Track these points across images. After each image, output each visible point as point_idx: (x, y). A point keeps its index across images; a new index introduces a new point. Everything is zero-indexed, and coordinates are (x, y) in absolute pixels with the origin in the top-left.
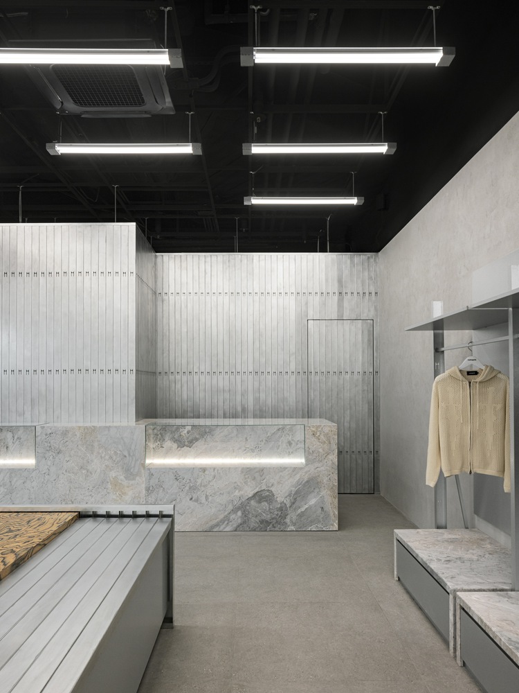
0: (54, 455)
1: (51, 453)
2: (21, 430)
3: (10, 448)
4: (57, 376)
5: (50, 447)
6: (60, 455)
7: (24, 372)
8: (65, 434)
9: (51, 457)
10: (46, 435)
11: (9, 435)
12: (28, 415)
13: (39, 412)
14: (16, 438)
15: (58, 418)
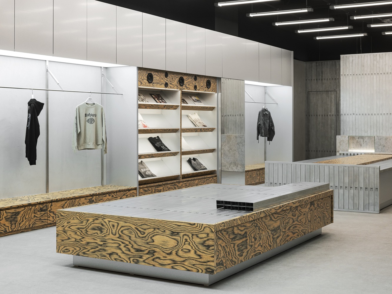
0: (382, 147)
1: (381, 147)
2: (367, 138)
3: (362, 145)
4: (381, 116)
5: (380, 144)
6: (384, 148)
7: (367, 115)
8: (386, 139)
9: (381, 148)
10: (379, 139)
11: (362, 140)
12: (369, 132)
13: (373, 131)
14: (364, 141)
15: (381, 133)
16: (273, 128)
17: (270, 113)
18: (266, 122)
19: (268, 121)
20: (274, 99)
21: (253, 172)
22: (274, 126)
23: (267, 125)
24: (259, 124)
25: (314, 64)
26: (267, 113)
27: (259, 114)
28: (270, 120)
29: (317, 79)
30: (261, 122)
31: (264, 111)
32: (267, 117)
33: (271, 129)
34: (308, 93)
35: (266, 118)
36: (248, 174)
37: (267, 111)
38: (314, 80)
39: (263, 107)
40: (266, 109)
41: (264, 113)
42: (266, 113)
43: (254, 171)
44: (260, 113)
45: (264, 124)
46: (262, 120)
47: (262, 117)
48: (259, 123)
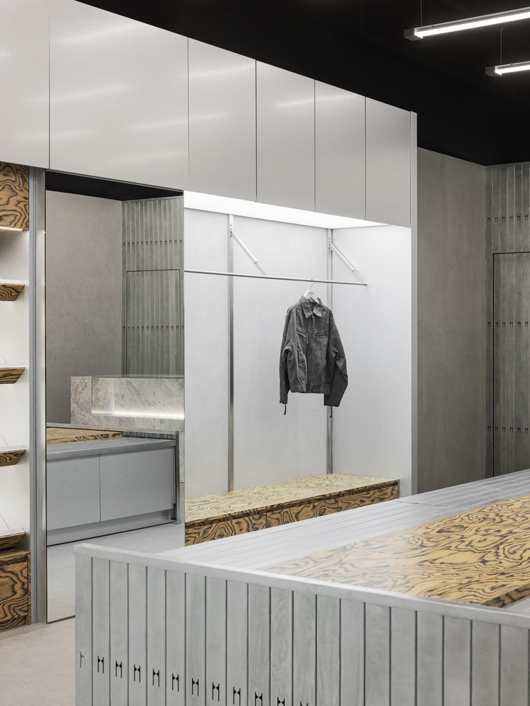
16: (340, 364)
17: (331, 314)
18: (314, 345)
19: (324, 340)
20: (358, 269)
21: (234, 521)
22: (344, 357)
23: (320, 355)
24: (287, 351)
25: (511, 170)
26: (319, 314)
27: (288, 318)
28: (333, 337)
29: (519, 217)
30: (296, 345)
31: (307, 308)
32: (319, 328)
33: (336, 366)
34: (494, 259)
35: (316, 332)
36: (204, 532)
37: (320, 306)
38: (511, 217)
39: (305, 296)
40: (317, 301)
41: (308, 315)
42: (314, 314)
43: (241, 520)
44: (290, 312)
45: (308, 350)
46: (301, 336)
47: (301, 326)
48: (286, 348)
